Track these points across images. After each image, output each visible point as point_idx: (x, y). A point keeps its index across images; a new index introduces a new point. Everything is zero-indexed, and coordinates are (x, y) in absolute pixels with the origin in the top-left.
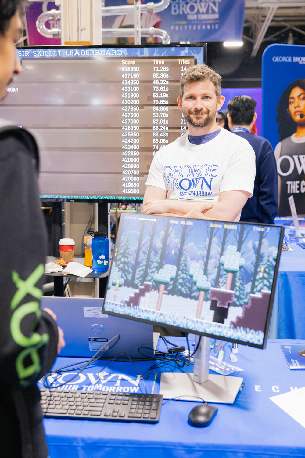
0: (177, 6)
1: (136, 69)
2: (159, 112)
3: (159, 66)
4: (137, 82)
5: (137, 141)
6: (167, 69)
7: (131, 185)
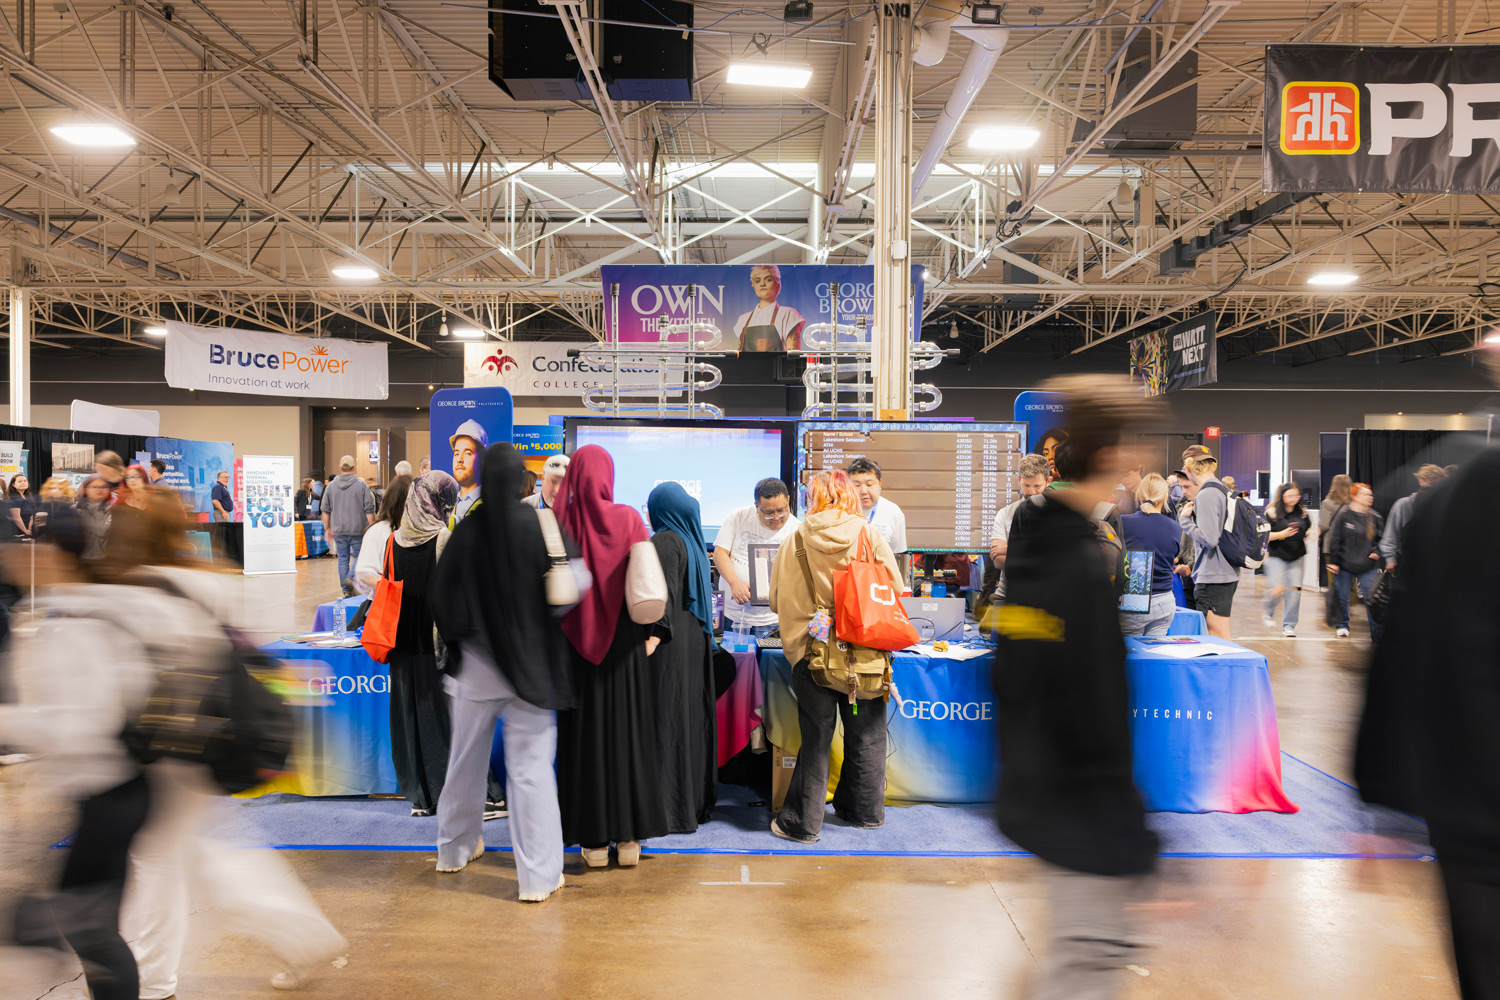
0: (827, 302)
1: (970, 441)
2: (988, 476)
3: (989, 438)
4: (970, 452)
5: (969, 501)
6: (996, 442)
7: (962, 538)
